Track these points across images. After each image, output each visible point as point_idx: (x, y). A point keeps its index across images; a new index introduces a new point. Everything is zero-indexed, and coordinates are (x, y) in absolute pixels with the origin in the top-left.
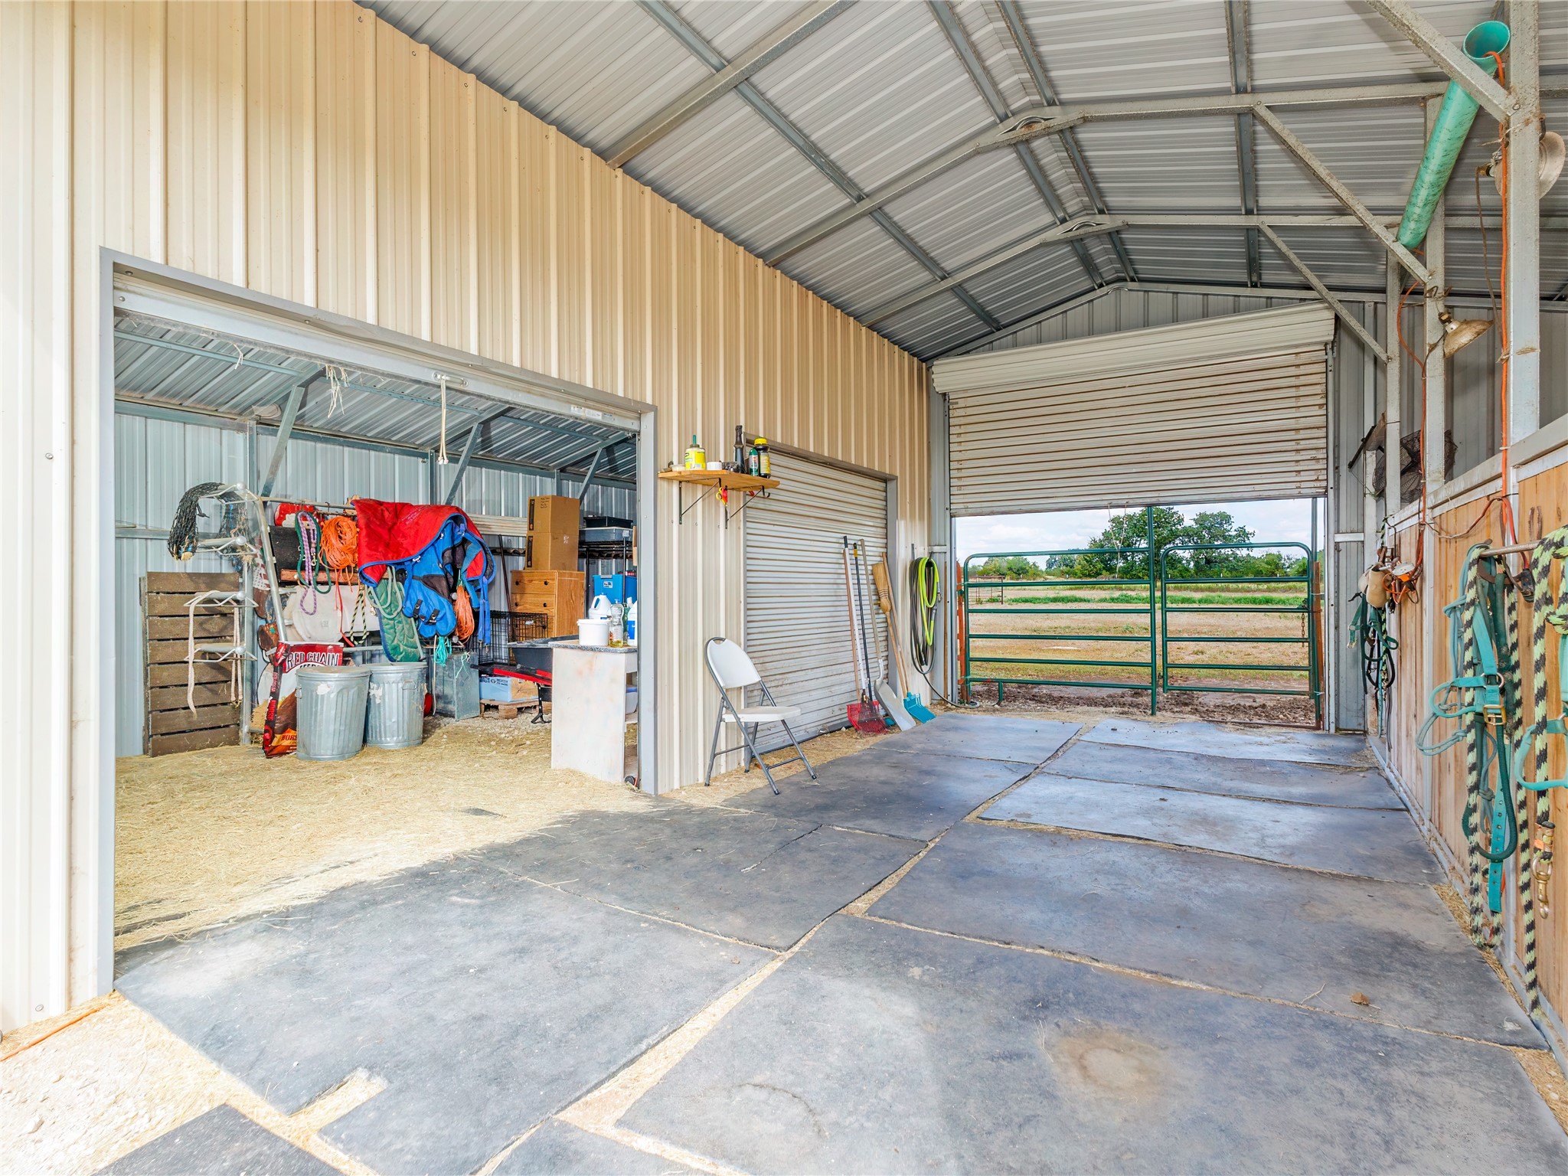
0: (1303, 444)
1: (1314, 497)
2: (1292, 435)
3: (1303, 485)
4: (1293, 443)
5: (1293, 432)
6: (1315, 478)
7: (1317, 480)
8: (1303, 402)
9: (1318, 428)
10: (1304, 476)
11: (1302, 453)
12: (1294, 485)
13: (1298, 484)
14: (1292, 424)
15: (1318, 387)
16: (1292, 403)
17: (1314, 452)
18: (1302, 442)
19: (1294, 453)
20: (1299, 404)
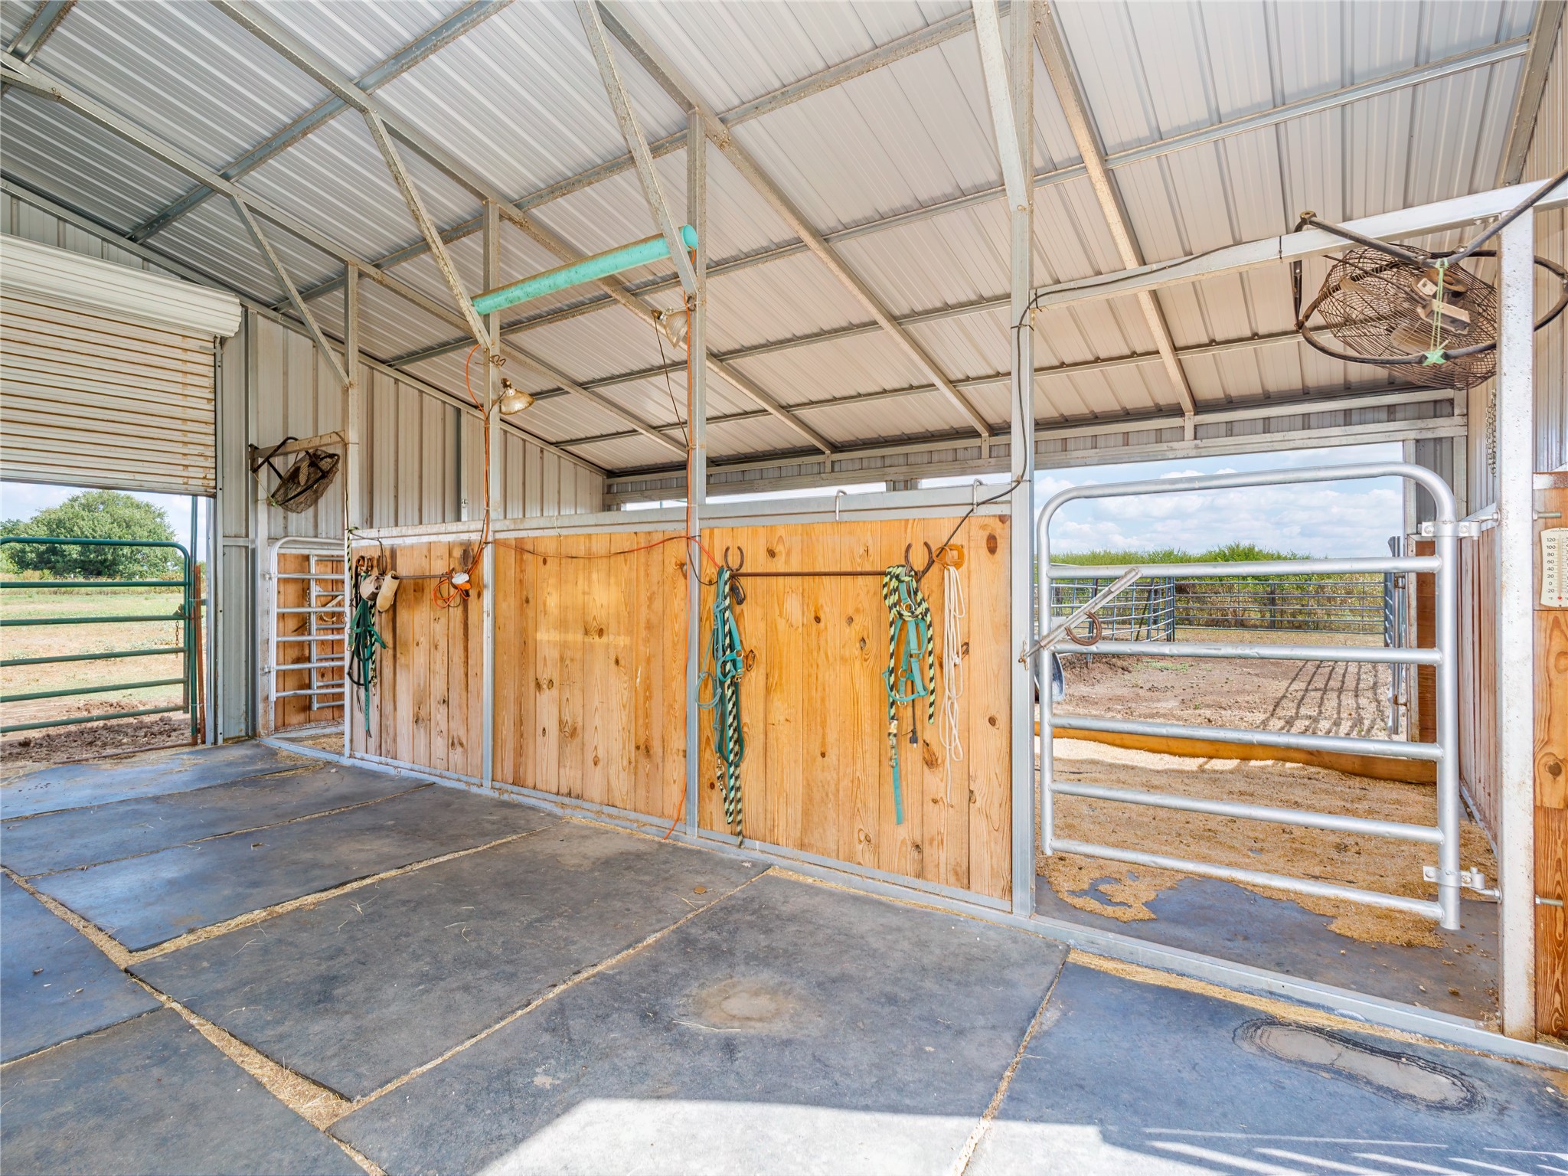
0: (190, 437)
1: (195, 495)
2: (178, 425)
3: (191, 481)
4: (180, 433)
5: (180, 422)
6: (202, 476)
7: (205, 478)
8: (190, 391)
9: (206, 423)
10: (191, 472)
11: (190, 446)
12: (180, 481)
13: (185, 480)
14: (178, 412)
15: (206, 379)
16: (178, 389)
17: (202, 448)
18: (190, 435)
19: (181, 445)
20: (186, 393)
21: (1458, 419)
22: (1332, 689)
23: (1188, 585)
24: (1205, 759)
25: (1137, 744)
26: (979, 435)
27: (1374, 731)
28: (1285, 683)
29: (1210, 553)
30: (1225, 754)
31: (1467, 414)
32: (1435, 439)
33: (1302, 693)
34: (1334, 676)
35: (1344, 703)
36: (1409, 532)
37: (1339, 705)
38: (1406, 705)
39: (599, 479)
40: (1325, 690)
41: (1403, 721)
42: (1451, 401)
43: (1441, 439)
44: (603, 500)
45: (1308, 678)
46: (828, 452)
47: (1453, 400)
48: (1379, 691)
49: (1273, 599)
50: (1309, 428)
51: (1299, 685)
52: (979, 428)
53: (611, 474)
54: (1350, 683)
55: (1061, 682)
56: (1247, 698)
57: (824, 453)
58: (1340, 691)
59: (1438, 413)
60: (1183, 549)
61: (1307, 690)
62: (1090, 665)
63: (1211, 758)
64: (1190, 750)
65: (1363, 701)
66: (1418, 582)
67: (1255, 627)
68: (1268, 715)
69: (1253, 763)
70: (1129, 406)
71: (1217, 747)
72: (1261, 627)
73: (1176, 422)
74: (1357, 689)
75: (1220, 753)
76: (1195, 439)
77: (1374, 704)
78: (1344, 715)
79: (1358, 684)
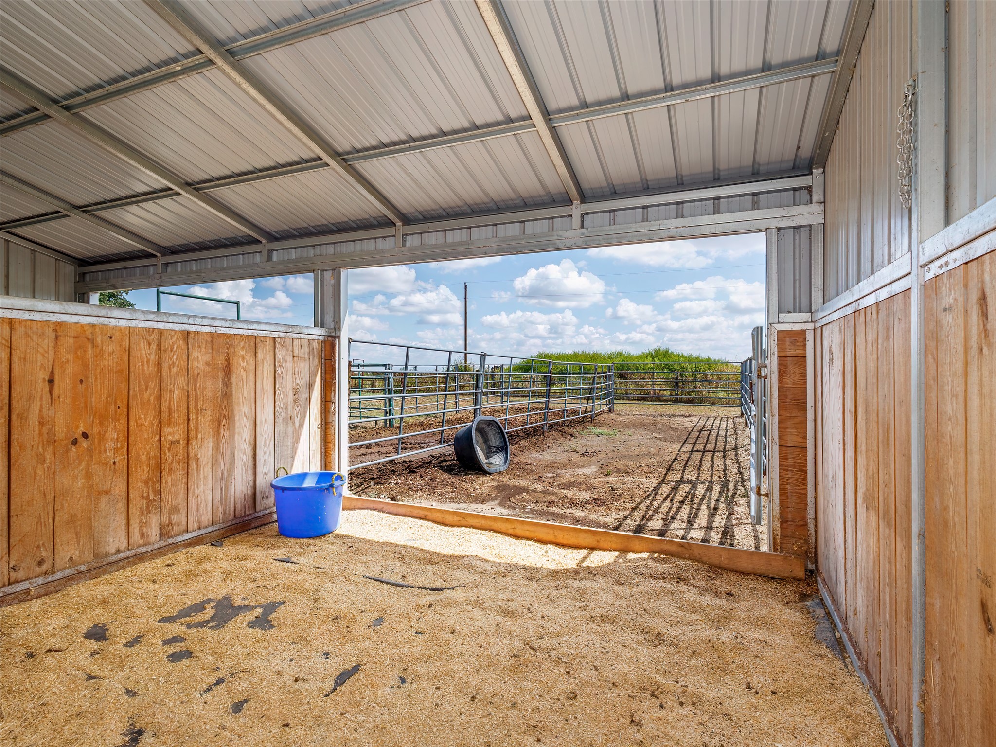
21: (816, 208)
22: (708, 451)
23: (627, 374)
24: (586, 551)
25: (528, 534)
26: (393, 224)
27: (737, 499)
28: (678, 446)
29: (644, 353)
30: (605, 546)
31: (824, 202)
32: (794, 227)
33: (688, 455)
34: (710, 439)
35: (716, 465)
36: (771, 321)
37: (712, 466)
38: (767, 495)
39: (69, 269)
40: (704, 451)
41: (765, 515)
42: (809, 189)
43: (799, 227)
44: (75, 288)
45: (694, 441)
46: (264, 241)
47: (811, 187)
48: (739, 452)
49: (677, 383)
50: (683, 217)
51: (688, 447)
52: (392, 217)
53: (82, 262)
54: (721, 446)
55: (507, 454)
56: (650, 461)
57: (261, 242)
58: (714, 452)
59: (797, 201)
60: (628, 351)
61: (692, 451)
62: (546, 434)
63: (593, 549)
64: (573, 541)
65: (729, 462)
66: (779, 372)
67: (667, 401)
68: (660, 480)
69: (631, 556)
70: (524, 194)
71: (598, 538)
72: (670, 401)
73: (565, 210)
74: (724, 451)
75: (602, 545)
76: (582, 227)
77: (736, 466)
78: (715, 478)
79: (725, 445)
